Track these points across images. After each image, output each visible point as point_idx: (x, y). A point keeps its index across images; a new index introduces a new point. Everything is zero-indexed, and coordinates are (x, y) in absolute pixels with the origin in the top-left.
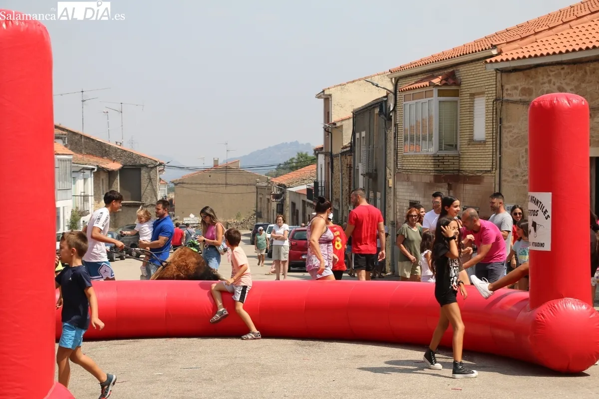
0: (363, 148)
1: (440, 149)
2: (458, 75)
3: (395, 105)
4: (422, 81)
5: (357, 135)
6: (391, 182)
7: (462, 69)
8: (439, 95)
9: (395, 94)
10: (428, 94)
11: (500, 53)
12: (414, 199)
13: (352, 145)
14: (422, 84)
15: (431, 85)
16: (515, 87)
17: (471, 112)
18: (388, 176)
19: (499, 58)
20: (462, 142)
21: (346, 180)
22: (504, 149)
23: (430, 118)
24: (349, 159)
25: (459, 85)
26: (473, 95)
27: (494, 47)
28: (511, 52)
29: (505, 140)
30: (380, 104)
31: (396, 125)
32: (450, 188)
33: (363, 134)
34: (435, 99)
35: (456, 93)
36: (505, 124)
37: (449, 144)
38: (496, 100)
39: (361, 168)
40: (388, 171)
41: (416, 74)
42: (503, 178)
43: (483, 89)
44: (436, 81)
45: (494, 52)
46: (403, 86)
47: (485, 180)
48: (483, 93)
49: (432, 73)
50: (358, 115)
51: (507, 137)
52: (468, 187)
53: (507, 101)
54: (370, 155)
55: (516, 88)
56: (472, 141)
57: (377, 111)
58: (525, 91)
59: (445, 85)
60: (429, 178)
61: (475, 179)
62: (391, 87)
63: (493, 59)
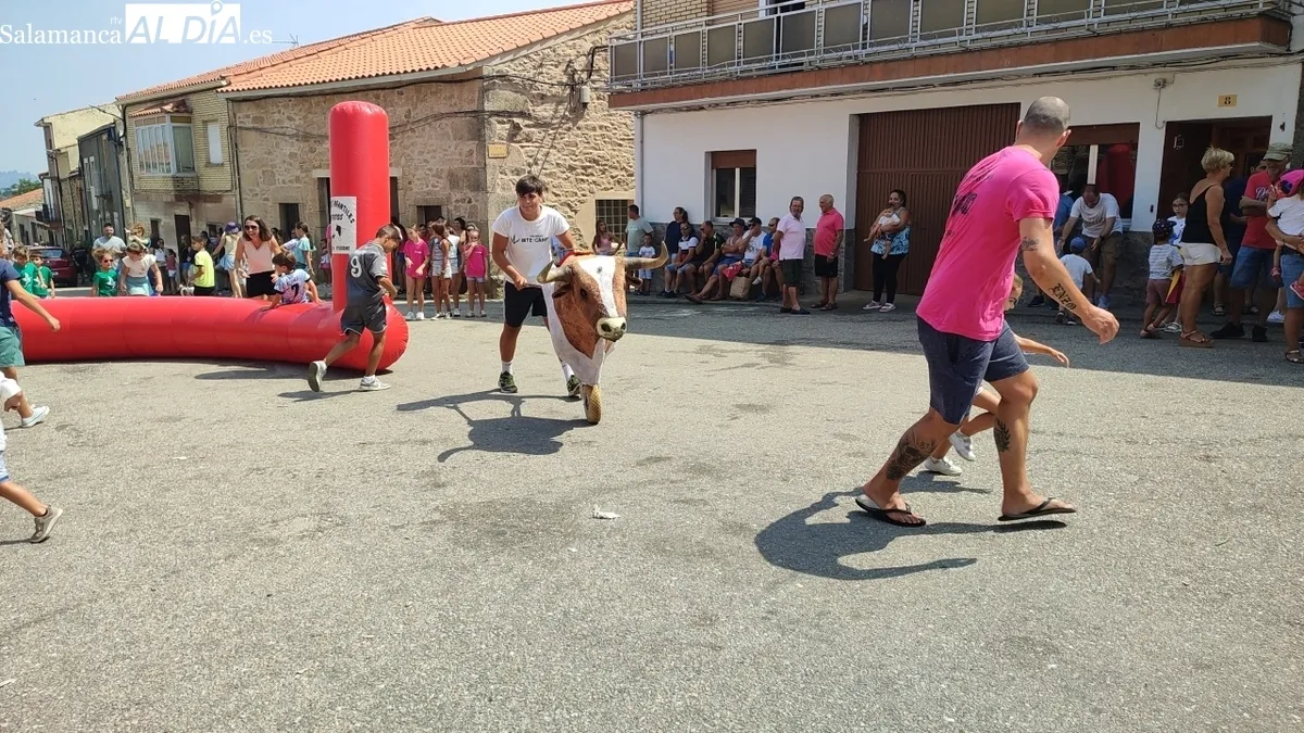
0: (95, 172)
1: (179, 171)
2: (188, 103)
3: (125, 130)
4: (152, 108)
5: (86, 161)
6: (128, 203)
7: (193, 98)
8: (172, 121)
9: (124, 120)
10: (160, 120)
11: (229, 84)
12: (154, 217)
13: (81, 170)
14: (151, 111)
15: (163, 111)
16: (246, 116)
17: (206, 136)
18: (124, 197)
19: (229, 89)
20: (200, 164)
21: (78, 202)
22: (242, 171)
23: (165, 145)
24: (79, 183)
25: (191, 112)
26: (205, 122)
27: (223, 78)
28: (240, 84)
29: (241, 164)
30: (109, 130)
31: (128, 149)
32: (191, 206)
33: (92, 159)
34: (168, 124)
35: (189, 120)
36: (241, 148)
37: (187, 165)
38: (230, 127)
39: (94, 191)
40: (123, 192)
41: (145, 102)
42: (244, 196)
43: (216, 117)
44: (168, 108)
45: (224, 83)
46: (131, 112)
47: (225, 199)
48: (216, 120)
49: (160, 101)
50: (84, 142)
51: (243, 161)
52: (209, 205)
53: (240, 128)
54: (103, 179)
55: (248, 117)
56: (209, 164)
57: (105, 137)
58: (256, 119)
59: (177, 111)
60: (170, 198)
61: (216, 198)
62: (120, 115)
63: (225, 89)
